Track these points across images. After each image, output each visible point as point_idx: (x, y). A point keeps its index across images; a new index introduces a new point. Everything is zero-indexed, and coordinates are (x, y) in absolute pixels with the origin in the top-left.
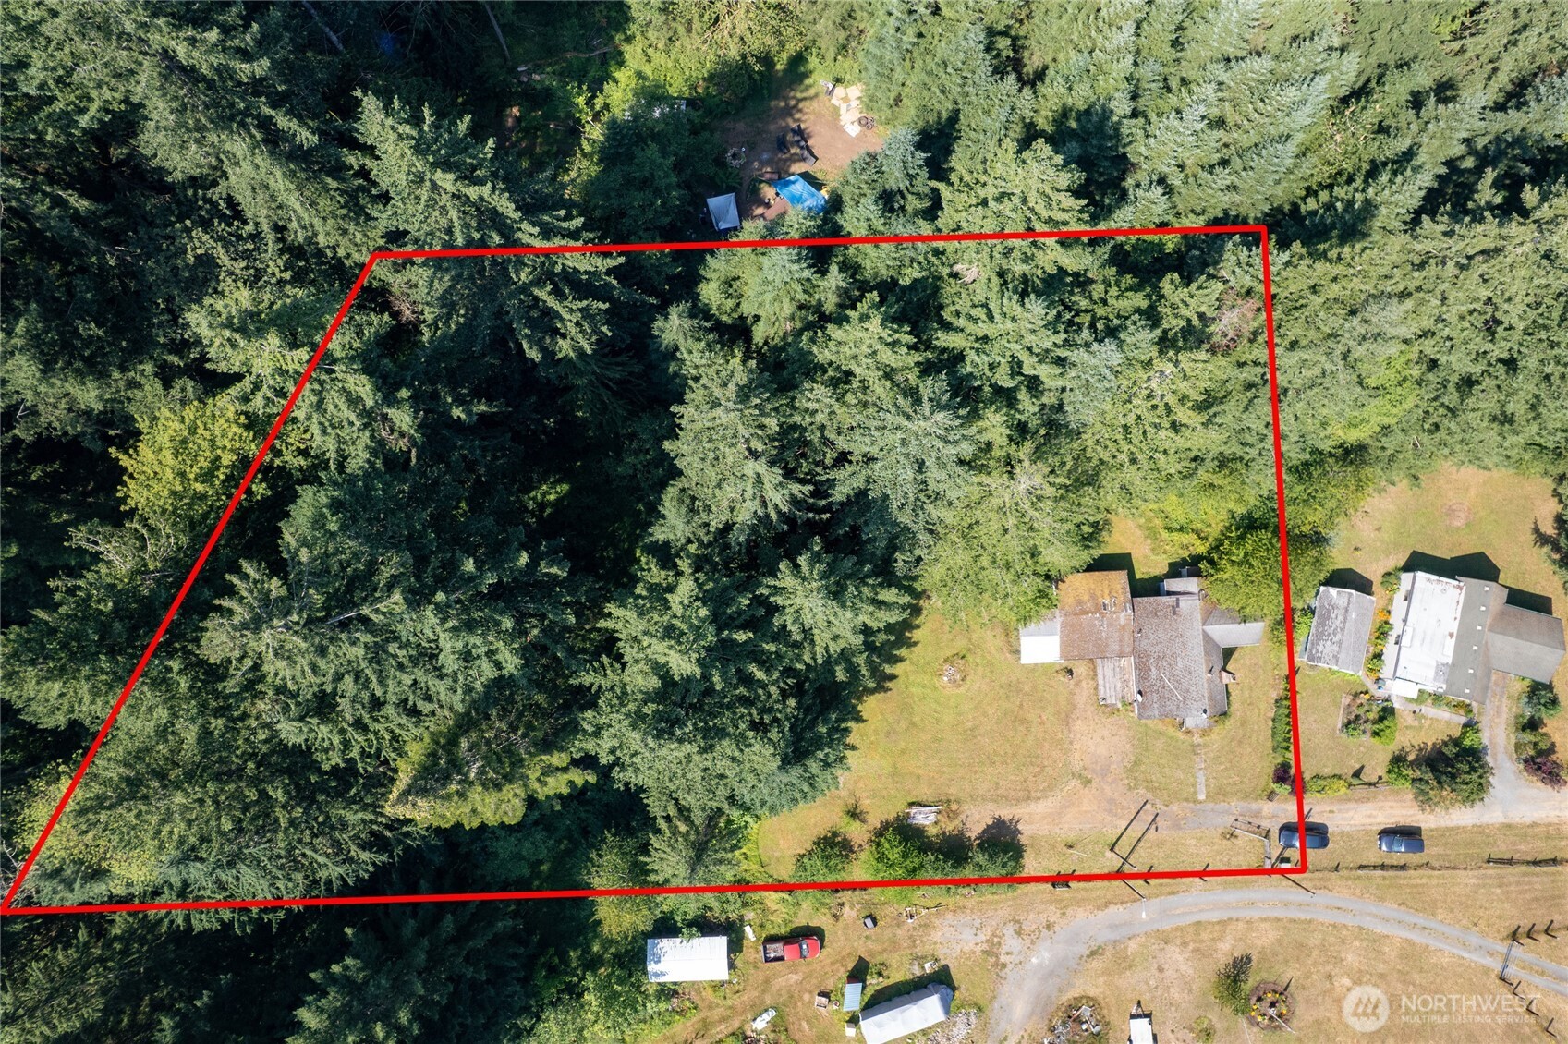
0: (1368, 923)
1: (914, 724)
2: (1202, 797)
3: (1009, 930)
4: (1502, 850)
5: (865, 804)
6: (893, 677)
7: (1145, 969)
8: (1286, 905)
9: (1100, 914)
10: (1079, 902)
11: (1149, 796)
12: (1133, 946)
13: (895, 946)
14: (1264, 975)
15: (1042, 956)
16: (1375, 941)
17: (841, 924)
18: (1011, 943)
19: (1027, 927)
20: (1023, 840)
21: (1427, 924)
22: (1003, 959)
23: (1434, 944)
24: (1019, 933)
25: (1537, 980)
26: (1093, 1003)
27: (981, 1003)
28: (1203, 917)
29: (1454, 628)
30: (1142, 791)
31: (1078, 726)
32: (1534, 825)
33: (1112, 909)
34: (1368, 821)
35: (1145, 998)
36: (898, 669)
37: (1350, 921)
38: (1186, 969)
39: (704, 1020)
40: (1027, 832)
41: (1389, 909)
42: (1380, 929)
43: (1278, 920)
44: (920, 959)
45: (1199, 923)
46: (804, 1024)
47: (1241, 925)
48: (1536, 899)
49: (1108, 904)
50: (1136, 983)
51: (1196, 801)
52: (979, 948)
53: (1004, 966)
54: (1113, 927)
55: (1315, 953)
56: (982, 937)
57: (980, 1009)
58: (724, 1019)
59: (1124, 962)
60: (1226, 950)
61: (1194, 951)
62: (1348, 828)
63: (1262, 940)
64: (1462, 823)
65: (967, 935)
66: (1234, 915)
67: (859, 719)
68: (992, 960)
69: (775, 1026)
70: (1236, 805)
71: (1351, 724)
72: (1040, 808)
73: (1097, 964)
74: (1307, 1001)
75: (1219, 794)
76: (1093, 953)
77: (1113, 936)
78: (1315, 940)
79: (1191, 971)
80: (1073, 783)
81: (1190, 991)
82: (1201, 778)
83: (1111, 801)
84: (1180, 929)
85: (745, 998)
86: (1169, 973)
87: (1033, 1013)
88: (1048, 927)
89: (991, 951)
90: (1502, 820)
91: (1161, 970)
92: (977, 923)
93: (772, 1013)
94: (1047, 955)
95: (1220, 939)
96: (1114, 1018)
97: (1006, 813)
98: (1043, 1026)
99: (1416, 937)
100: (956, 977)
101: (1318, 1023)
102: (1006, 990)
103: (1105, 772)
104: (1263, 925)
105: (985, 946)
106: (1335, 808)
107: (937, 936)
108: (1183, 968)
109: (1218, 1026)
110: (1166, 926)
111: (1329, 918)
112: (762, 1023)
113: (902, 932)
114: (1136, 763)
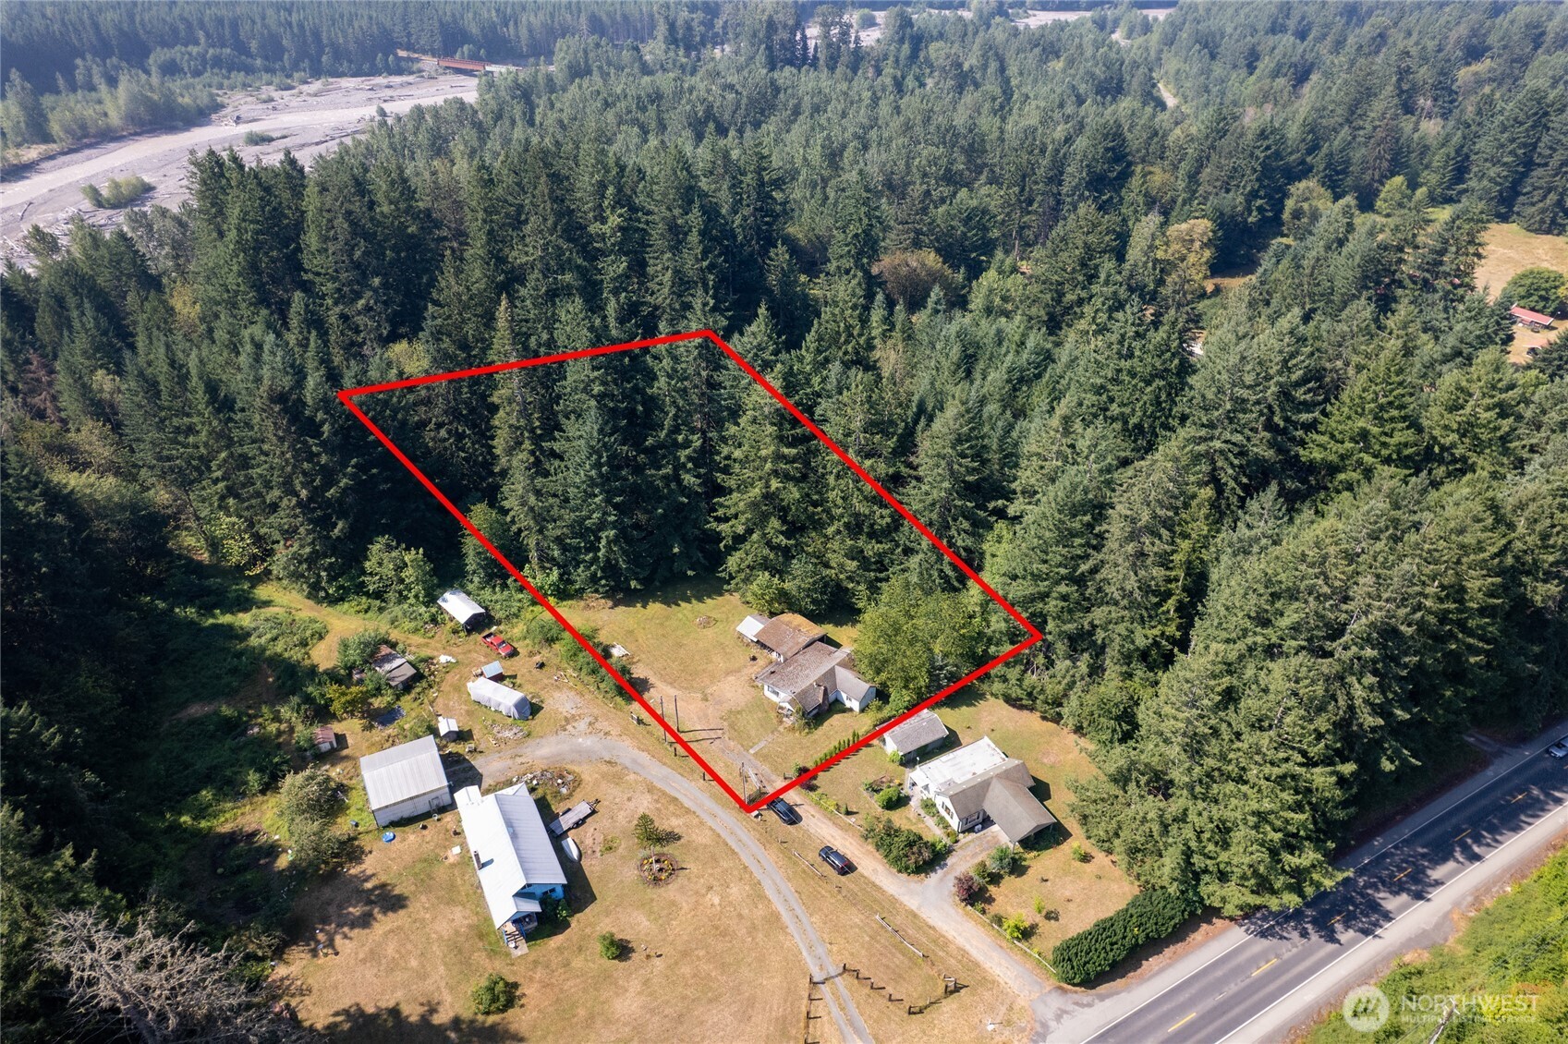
0: (767, 885)
1: (663, 625)
2: (752, 751)
3: (587, 720)
5: (603, 632)
6: (678, 605)
7: (623, 792)
9: (636, 751)
10: (633, 737)
11: (726, 728)
12: (631, 777)
14: (676, 853)
15: (587, 742)
16: (758, 895)
18: (582, 725)
19: (597, 725)
20: (646, 695)
21: (801, 916)
22: (569, 727)
23: (792, 929)
24: (591, 724)
25: (835, 1010)
26: (579, 780)
27: (534, 734)
28: (683, 799)
30: (725, 723)
31: (731, 678)
33: (645, 754)
35: (605, 803)
36: (683, 604)
37: (758, 874)
40: (653, 693)
41: (788, 888)
42: (770, 893)
43: (719, 836)
44: (537, 695)
45: (677, 800)
46: (458, 676)
47: (696, 821)
48: (887, 967)
49: (646, 750)
50: (610, 792)
51: (747, 750)
52: (565, 714)
53: (565, 730)
54: (634, 761)
55: (719, 870)
56: (573, 712)
57: (528, 735)
59: (617, 779)
60: (674, 824)
61: (658, 809)
62: (812, 831)
63: (696, 837)
64: (885, 888)
65: (569, 705)
66: (701, 814)
67: (644, 607)
68: (563, 723)
69: (448, 666)
70: (765, 769)
71: (874, 788)
72: (670, 691)
73: (605, 768)
74: (682, 887)
75: (763, 757)
76: (609, 762)
77: (628, 763)
78: (726, 864)
80: (698, 695)
82: (762, 744)
83: (706, 716)
84: (665, 794)
86: (633, 806)
87: (547, 758)
88: (606, 734)
89: (569, 720)
90: (914, 908)
91: (629, 799)
92: (580, 705)
94: (589, 743)
95: (677, 816)
96: (579, 795)
97: (652, 680)
98: (544, 767)
99: (786, 917)
100: (541, 715)
101: (673, 903)
102: (553, 739)
103: (719, 703)
104: (707, 832)
105: (569, 716)
106: (817, 815)
107: (557, 694)
108: (641, 810)
109: (620, 850)
110: (659, 785)
111: (746, 859)
112: (443, 659)
113: (546, 681)
114: (739, 712)
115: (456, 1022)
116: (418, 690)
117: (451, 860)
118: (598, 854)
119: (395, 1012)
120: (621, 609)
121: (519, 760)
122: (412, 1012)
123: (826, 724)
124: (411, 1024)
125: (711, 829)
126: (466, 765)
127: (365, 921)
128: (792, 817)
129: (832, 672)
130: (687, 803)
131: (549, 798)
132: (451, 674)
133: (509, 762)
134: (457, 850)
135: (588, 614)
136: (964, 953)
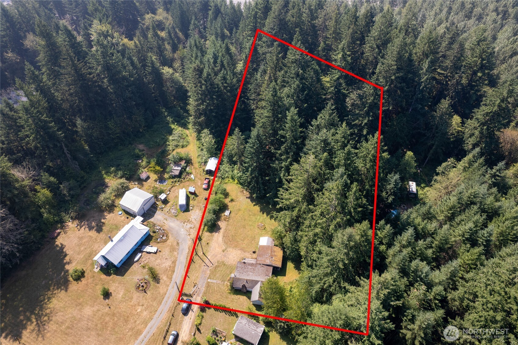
0: (152, 322)
1: (250, 215)
2: (209, 280)
3: (192, 226)
5: (234, 203)
6: (263, 213)
7: (168, 255)
8: (169, 297)
9: (187, 247)
11: (214, 266)
12: (175, 253)
13: (199, 202)
14: (152, 286)
15: (183, 232)
16: (145, 323)
18: (189, 226)
20: (214, 233)
21: (144, 342)
22: (186, 223)
23: (137, 342)
24: (191, 228)
26: (165, 241)
27: (178, 217)
28: (175, 273)
30: (216, 264)
31: (239, 252)
34: (183, 330)
35: (161, 254)
36: (265, 214)
37: (155, 316)
40: (216, 235)
41: (154, 330)
42: (149, 325)
43: (166, 294)
44: (193, 207)
45: (174, 272)
47: (168, 283)
49: (189, 249)
50: (166, 252)
51: (208, 278)
52: (191, 219)
53: (184, 223)
54: (183, 250)
55: (151, 303)
56: (193, 220)
57: (176, 216)
59: (173, 250)
60: (163, 278)
61: (167, 269)
62: (184, 323)
63: (161, 288)
65: (195, 217)
66: (172, 282)
67: (254, 205)
68: (187, 221)
69: (190, 179)
70: (203, 289)
71: (215, 332)
72: (220, 239)
73: (175, 244)
74: (139, 297)
75: (208, 285)
76: (178, 243)
77: (180, 249)
78: (155, 304)
79: (162, 267)
80: (224, 248)
81: (157, 265)
82: (214, 281)
83: (216, 256)
84: (175, 267)
85: (199, 175)
86: (164, 261)
87: (170, 227)
88: (189, 235)
91: (166, 259)
92: (197, 220)
93: (193, 179)
94: (182, 233)
95: (167, 277)
96: (160, 245)
97: (222, 231)
98: (165, 228)
99: (142, 337)
100: (186, 213)
101: (132, 298)
102: (178, 223)
103: (225, 256)
104: (165, 289)
105: (190, 220)
106: (191, 320)
107: (197, 211)
108: (164, 265)
109: (144, 270)
110: (177, 263)
111: (160, 310)
112: (192, 176)
113: (201, 205)
114: (224, 265)
115: (67, 271)
116: (175, 180)
118: (140, 265)
119: (66, 255)
120: (249, 200)
121: (165, 221)
122: (67, 259)
123: (239, 296)
124: (63, 262)
126: (155, 210)
127: (91, 228)
128: (186, 312)
129: (257, 282)
130: (174, 276)
131: (154, 238)
132: (188, 182)
133: (163, 219)
135: (239, 194)
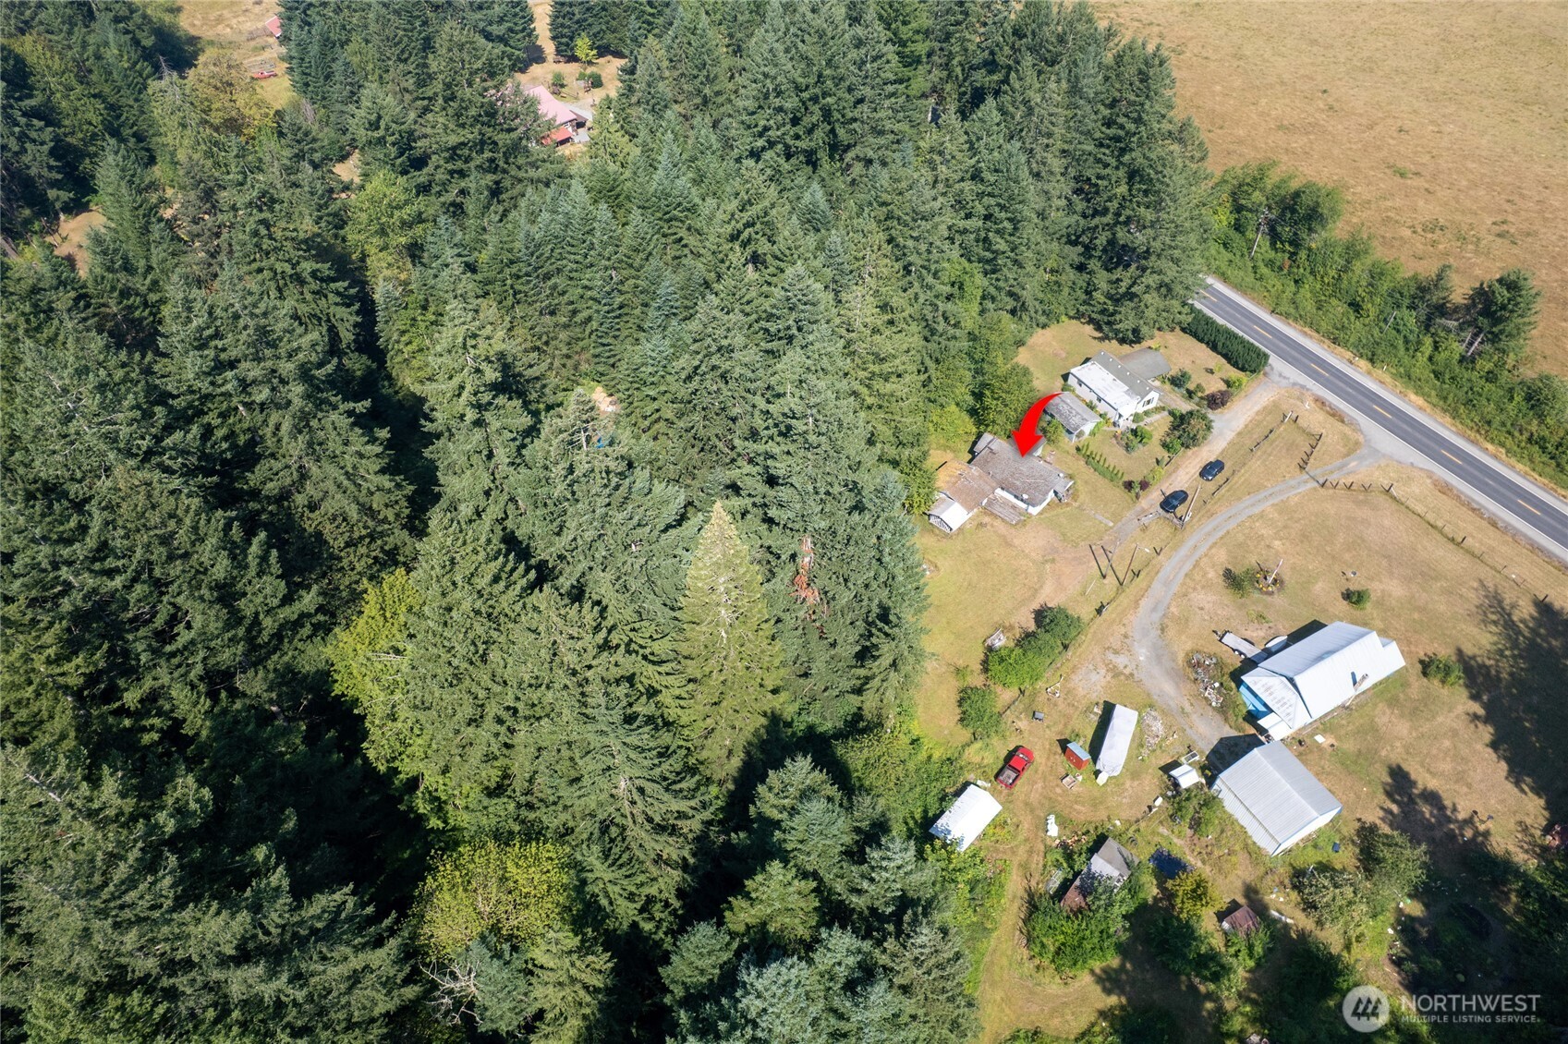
0: (1249, 512)
2: (1111, 524)
3: (1111, 656)
4: (1249, 443)
5: (961, 663)
7: (1194, 615)
8: (1209, 534)
9: (1140, 610)
10: (1123, 614)
11: (1087, 543)
12: (1174, 610)
13: (1068, 717)
14: (1244, 570)
15: (1142, 654)
16: (1262, 517)
17: (1026, 735)
18: (1120, 661)
19: (1116, 645)
20: (1059, 607)
21: (1270, 492)
22: (1127, 671)
23: (1284, 497)
24: (1116, 652)
26: (1195, 650)
27: (1147, 702)
28: (1185, 570)
29: (1112, 377)
30: (1082, 544)
31: (1016, 542)
32: (1246, 426)
33: (1142, 603)
34: (1189, 475)
35: (1213, 626)
37: (1243, 517)
38: (1212, 598)
39: (1020, 865)
40: (1056, 604)
41: (1248, 499)
42: (1256, 510)
43: (1215, 543)
44: (1088, 710)
45: (1186, 575)
46: (1076, 807)
47: (1205, 560)
48: (1287, 448)
49: (1137, 603)
50: (1200, 625)
51: (1111, 528)
52: (1108, 678)
53: (1132, 675)
54: (1154, 609)
55: (1249, 543)
56: (1103, 672)
57: (1151, 706)
58: (1030, 852)
59: (1183, 622)
60: (1214, 575)
61: (1202, 588)
62: (1186, 484)
63: (1222, 557)
65: (1094, 677)
66: (1196, 557)
68: (1122, 677)
69: (1062, 823)
70: (1130, 514)
71: (1128, 448)
72: (1047, 590)
73: (1171, 633)
74: (1276, 565)
75: (1116, 517)
76: (1162, 630)
77: (1160, 614)
78: (1241, 538)
79: (1214, 598)
80: (1048, 566)
81: (1227, 606)
82: (1100, 518)
83: (1075, 559)
84: (1183, 584)
85: (1026, 826)
86: (1207, 606)
87: (1177, 684)
88: (1126, 636)
89: (1116, 673)
91: (1202, 609)
92: (1091, 667)
93: (1052, 819)
94: (1144, 650)
95: (1205, 574)
96: (1214, 647)
97: (1034, 605)
98: (1190, 685)
99: (1276, 500)
101: (1293, 569)
102: (1149, 685)
103: (1055, 550)
104: (1213, 551)
105: (1110, 674)
106: (1171, 481)
107: (1081, 692)
108: (1209, 599)
109: (1259, 608)
110: (1175, 588)
112: (1053, 830)
113: (1061, 706)
114: (1064, 535)
115: (1475, 697)
117: (1331, 740)
118: (1272, 625)
119: (1494, 745)
121: (1188, 708)
122: (1487, 732)
124: (1496, 730)
125: (1211, 548)
126: (1213, 758)
130: (1188, 566)
131: (1230, 670)
132: (1075, 816)
133: (1194, 717)
134: (1320, 739)
136: (1257, 413)
